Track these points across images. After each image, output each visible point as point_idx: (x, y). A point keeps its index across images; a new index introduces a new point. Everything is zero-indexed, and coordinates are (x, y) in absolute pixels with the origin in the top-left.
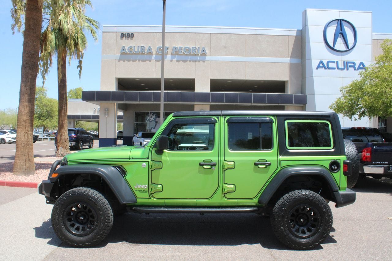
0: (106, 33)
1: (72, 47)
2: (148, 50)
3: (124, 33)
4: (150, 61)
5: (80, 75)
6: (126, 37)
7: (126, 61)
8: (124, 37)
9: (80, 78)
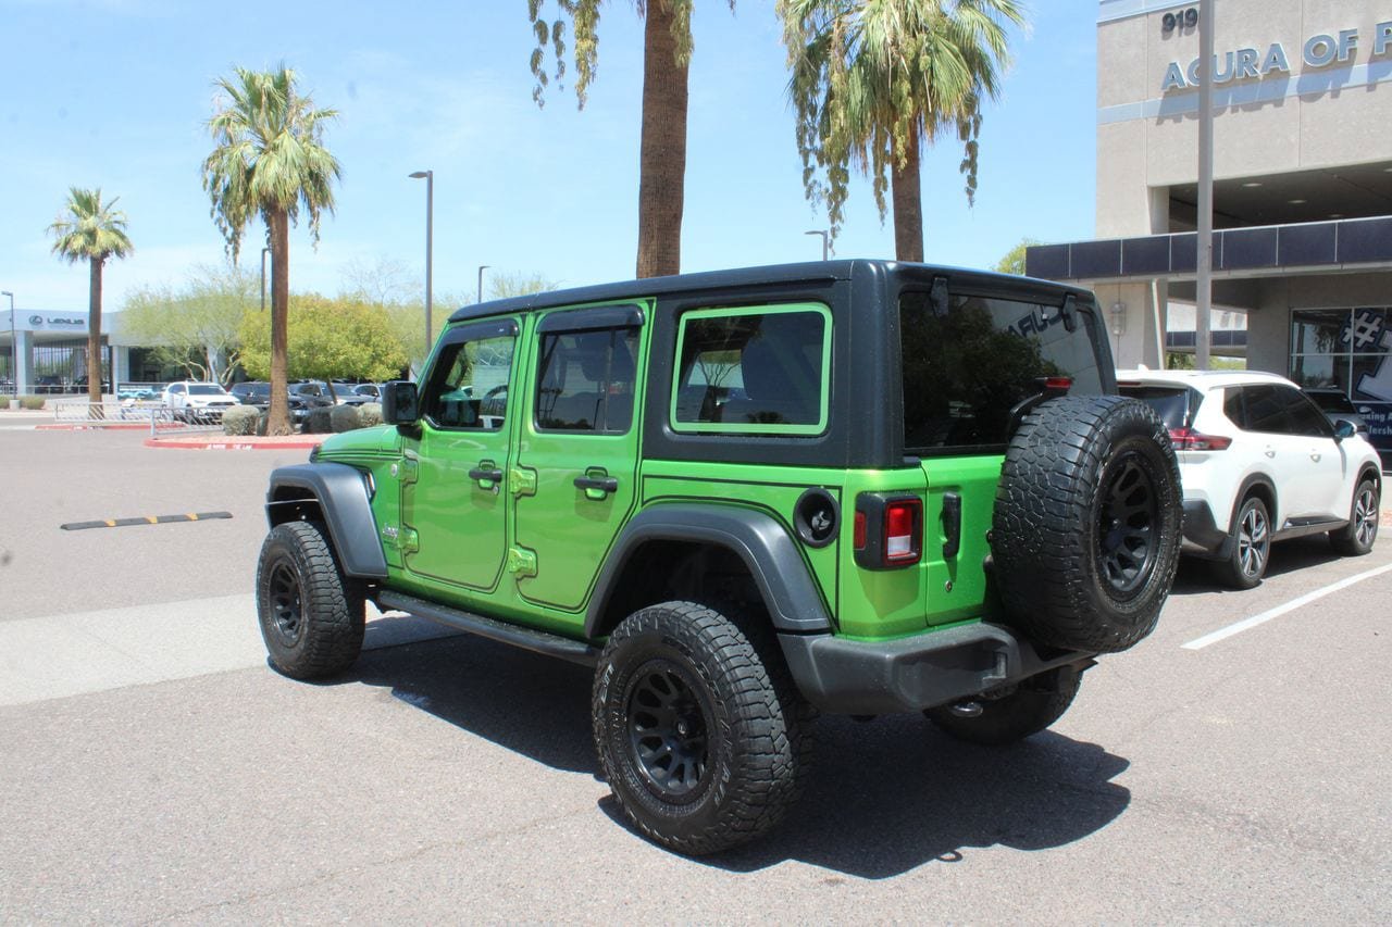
0: (1108, 27)
1: (905, 103)
2: (1268, 59)
3: (1175, 13)
4: (1278, 103)
5: (970, 193)
6: (1181, 27)
7: (1185, 119)
8: (1176, 29)
9: (971, 202)
